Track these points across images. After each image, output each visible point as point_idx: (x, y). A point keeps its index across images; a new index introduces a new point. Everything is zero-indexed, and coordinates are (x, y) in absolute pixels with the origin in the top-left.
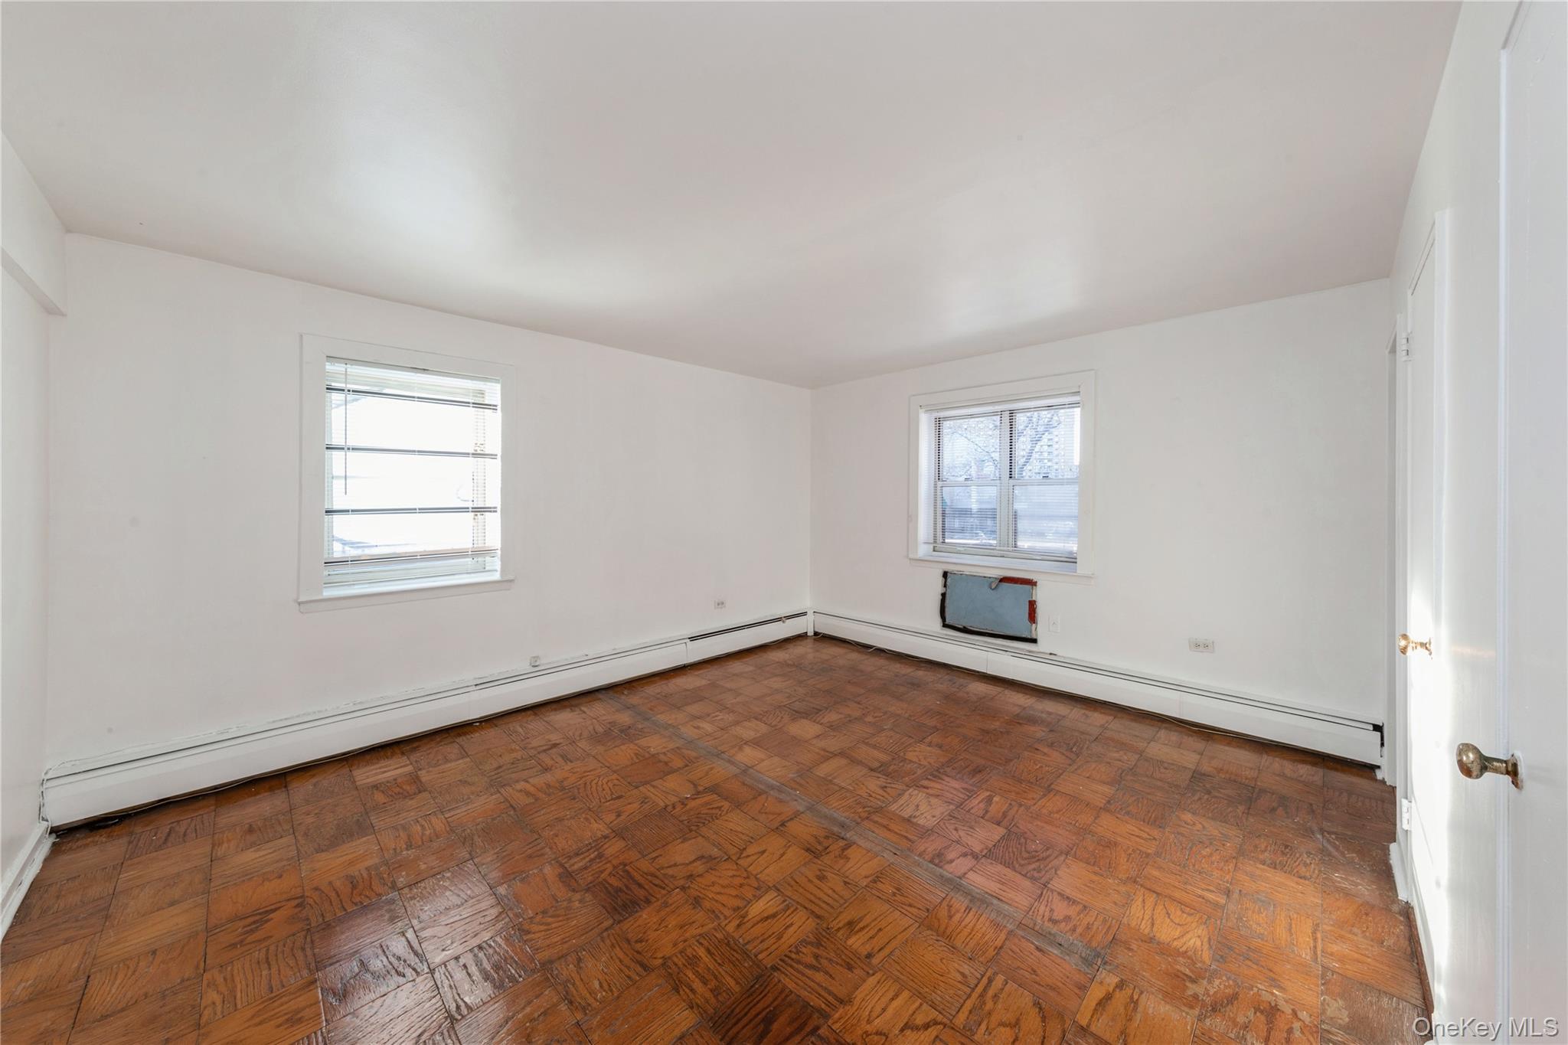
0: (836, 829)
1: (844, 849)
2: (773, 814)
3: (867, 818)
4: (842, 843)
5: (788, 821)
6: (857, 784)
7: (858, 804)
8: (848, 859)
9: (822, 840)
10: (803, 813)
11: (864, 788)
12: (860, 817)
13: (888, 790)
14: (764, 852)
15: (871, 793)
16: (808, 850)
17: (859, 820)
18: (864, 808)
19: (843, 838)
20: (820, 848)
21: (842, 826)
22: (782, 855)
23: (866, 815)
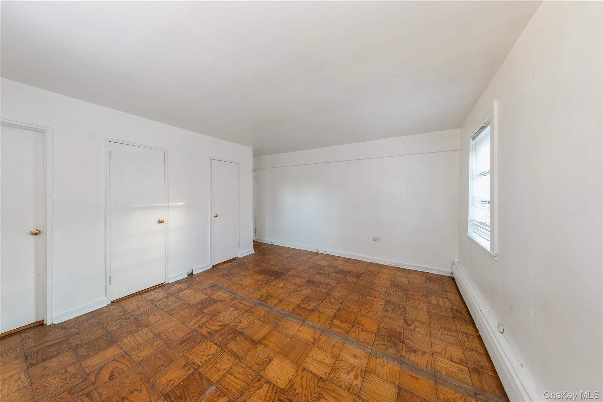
0: (263, 303)
1: (261, 298)
2: (285, 305)
3: (251, 308)
4: (261, 299)
5: (279, 303)
6: (251, 322)
7: (254, 313)
8: (260, 296)
9: (268, 299)
10: (274, 307)
11: (249, 321)
12: (254, 308)
13: (238, 321)
14: (284, 294)
15: (246, 318)
16: (272, 296)
17: (255, 307)
18: (252, 311)
19: (261, 300)
20: (268, 297)
21: (260, 304)
22: (279, 294)
23: (251, 309)
